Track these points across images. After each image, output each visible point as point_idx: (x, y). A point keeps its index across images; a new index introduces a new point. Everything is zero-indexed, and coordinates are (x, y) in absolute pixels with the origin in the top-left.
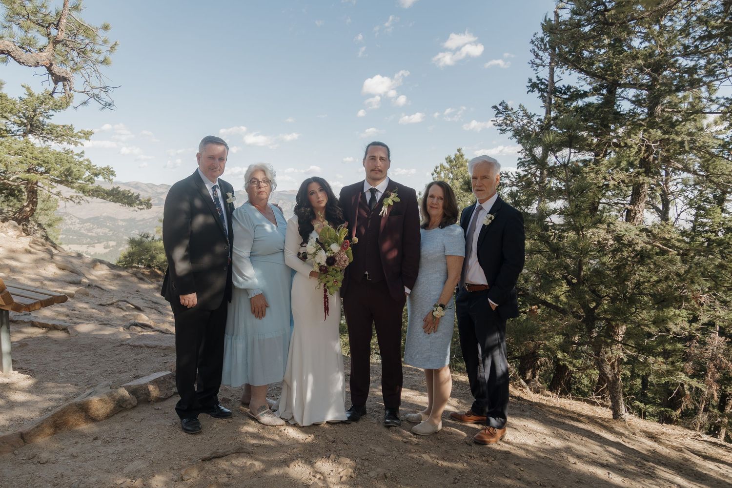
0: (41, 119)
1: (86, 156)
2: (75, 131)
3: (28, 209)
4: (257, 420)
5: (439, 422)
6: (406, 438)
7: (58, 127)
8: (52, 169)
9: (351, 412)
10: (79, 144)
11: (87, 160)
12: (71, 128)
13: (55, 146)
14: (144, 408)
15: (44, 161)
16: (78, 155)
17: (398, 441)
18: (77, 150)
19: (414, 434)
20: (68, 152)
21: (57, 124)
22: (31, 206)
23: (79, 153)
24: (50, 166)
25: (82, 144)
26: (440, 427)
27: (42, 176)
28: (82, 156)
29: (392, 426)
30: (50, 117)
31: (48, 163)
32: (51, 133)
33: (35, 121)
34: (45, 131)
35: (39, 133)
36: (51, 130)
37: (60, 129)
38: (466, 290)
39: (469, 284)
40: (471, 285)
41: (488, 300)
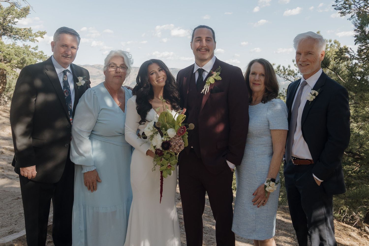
0: (10, 24)
1: (39, 49)
2: (33, 32)
7: (20, 30)
8: (13, 59)
10: (36, 41)
11: (41, 52)
12: (30, 30)
13: (20, 43)
15: (7, 54)
16: (34, 48)
18: (33, 45)
20: (27, 47)
21: (20, 28)
23: (35, 47)
24: (11, 57)
25: (37, 41)
27: (6, 65)
28: (36, 49)
30: (16, 23)
31: (9, 55)
32: (17, 34)
33: (6, 27)
34: (13, 33)
35: (9, 35)
36: (16, 32)
37: (23, 31)
38: (293, 163)
39: (295, 158)
40: (297, 158)
41: (313, 177)
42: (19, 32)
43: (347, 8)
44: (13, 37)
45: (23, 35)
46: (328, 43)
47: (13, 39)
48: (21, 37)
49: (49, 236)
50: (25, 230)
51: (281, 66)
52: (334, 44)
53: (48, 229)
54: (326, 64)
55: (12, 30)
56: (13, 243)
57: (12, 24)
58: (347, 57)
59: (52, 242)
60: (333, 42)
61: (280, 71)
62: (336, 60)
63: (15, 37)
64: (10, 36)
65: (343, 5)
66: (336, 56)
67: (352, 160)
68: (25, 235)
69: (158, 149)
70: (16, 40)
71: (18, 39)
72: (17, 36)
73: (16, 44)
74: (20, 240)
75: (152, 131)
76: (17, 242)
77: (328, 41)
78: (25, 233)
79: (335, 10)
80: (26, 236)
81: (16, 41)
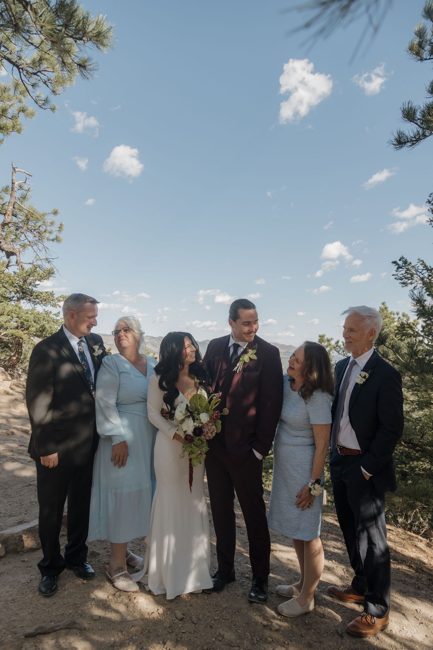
0: (30, 287)
3: (14, 358)
4: (112, 582)
5: (311, 600)
6: (268, 620)
7: (42, 293)
9: (216, 579)
12: (52, 294)
13: (40, 308)
14: (11, 559)
15: (25, 320)
16: (55, 315)
17: (257, 623)
19: (279, 614)
20: (47, 313)
22: (17, 355)
24: (30, 323)
26: (312, 607)
29: (254, 602)
30: (37, 286)
31: (28, 321)
32: (38, 298)
33: (25, 290)
34: (33, 297)
35: (28, 298)
36: (37, 296)
37: (44, 295)
38: (338, 452)
39: (341, 446)
40: (343, 447)
41: (361, 469)
42: (40, 296)
43: (409, 277)
44: (32, 301)
45: (44, 299)
46: (396, 316)
47: (33, 303)
48: (41, 301)
49: (63, 529)
50: (38, 520)
51: (340, 341)
52: (402, 317)
53: (63, 520)
54: (382, 340)
55: (32, 293)
56: (23, 533)
57: (33, 287)
58: (410, 333)
59: (66, 535)
60: (400, 315)
61: (339, 347)
62: (397, 336)
63: (35, 302)
64: (29, 300)
65: (404, 275)
66: (397, 331)
67: (419, 455)
68: (37, 525)
69: (189, 435)
70: (35, 304)
71: (37, 304)
72: (37, 300)
73: (35, 309)
74: (30, 531)
75: (184, 415)
76: (27, 533)
77: (395, 313)
78: (38, 523)
79: (396, 280)
80: (38, 527)
81: (36, 306)
